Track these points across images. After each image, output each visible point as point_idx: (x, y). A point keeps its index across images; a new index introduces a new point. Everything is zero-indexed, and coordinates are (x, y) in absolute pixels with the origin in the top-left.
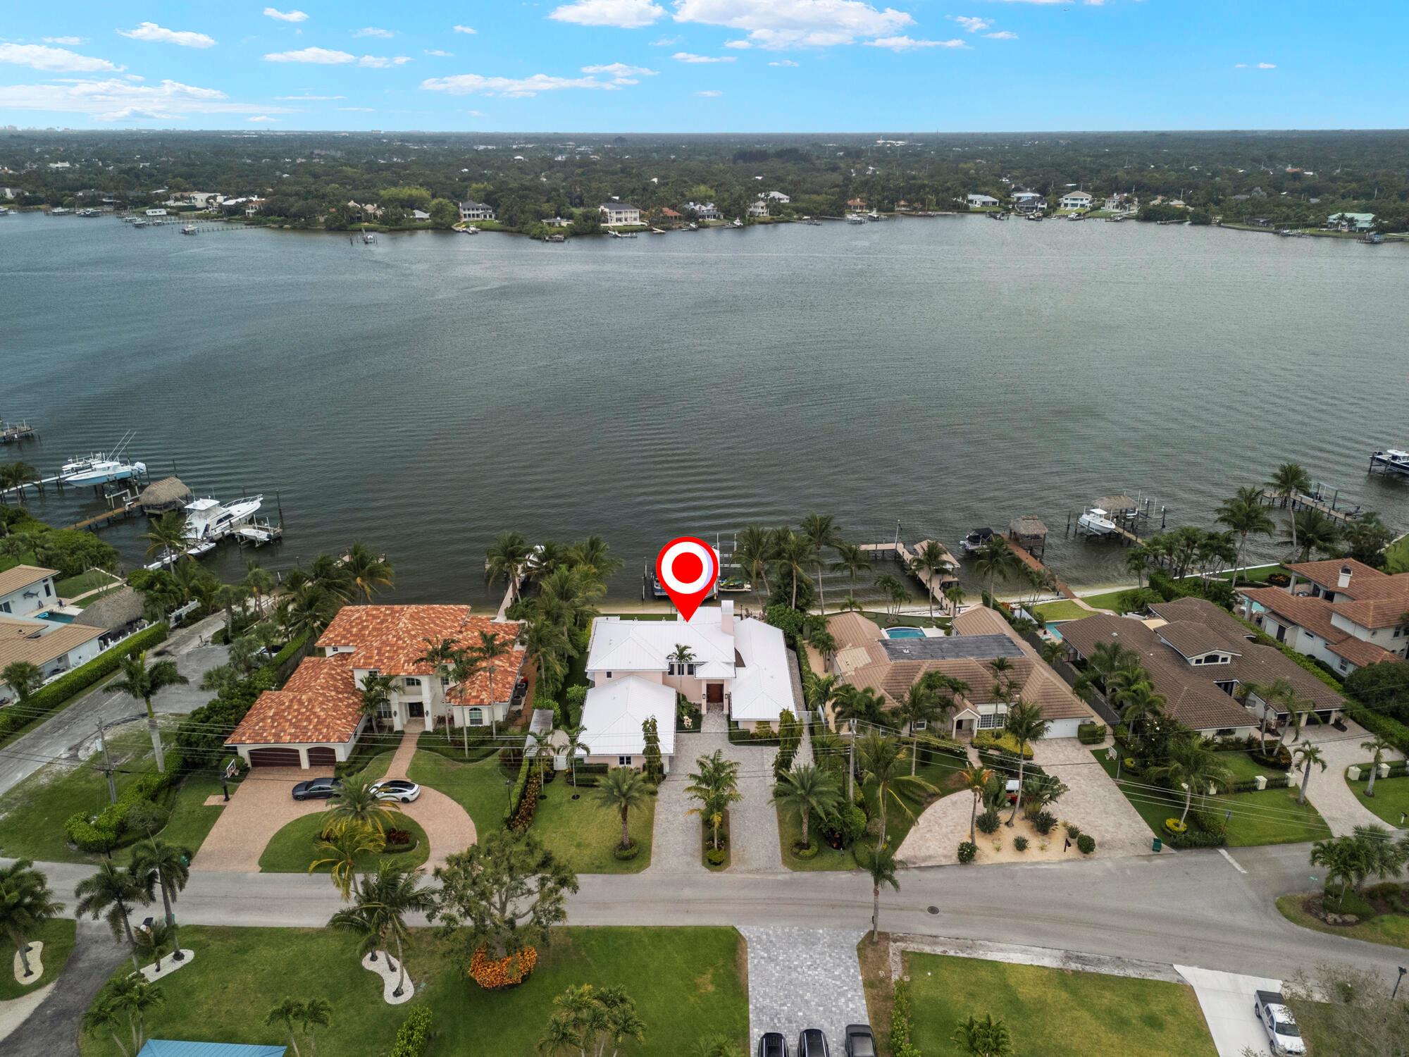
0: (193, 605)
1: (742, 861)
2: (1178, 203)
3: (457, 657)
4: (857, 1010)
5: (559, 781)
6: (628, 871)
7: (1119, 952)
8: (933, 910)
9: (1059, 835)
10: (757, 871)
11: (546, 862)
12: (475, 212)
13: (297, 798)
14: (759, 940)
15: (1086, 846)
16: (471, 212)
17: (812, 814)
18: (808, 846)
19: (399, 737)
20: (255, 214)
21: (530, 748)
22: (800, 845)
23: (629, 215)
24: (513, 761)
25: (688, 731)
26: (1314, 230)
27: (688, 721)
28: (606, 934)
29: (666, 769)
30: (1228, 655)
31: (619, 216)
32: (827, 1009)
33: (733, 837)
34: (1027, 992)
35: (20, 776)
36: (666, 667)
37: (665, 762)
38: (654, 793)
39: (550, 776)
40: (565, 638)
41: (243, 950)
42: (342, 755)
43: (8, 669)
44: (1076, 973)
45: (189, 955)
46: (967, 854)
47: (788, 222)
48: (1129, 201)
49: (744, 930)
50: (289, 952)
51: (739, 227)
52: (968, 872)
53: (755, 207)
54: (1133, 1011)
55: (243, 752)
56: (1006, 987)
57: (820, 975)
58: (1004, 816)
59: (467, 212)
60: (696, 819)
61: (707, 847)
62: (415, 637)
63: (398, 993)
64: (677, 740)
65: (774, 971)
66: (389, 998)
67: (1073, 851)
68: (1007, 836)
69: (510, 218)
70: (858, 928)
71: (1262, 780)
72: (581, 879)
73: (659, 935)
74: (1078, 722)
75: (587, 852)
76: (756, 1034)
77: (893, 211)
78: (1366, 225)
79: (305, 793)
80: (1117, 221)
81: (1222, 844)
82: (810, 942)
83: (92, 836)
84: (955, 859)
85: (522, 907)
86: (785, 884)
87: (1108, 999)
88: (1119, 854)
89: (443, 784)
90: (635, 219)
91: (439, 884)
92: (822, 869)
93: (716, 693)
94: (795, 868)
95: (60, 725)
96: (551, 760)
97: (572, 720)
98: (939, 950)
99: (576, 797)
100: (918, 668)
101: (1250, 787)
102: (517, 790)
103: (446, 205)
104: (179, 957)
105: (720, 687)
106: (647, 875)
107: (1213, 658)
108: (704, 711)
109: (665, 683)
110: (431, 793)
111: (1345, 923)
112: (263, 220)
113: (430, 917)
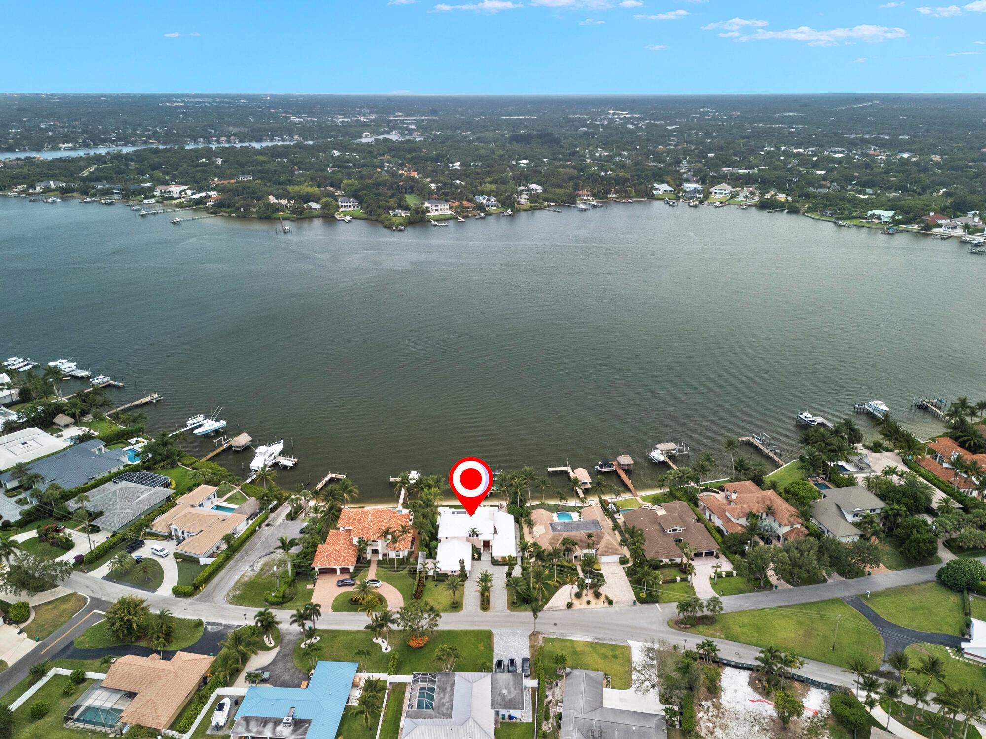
0: (275, 502)
1: (494, 608)
2: (782, 197)
3: (393, 533)
4: (527, 654)
5: (430, 580)
6: (456, 611)
7: (610, 636)
8: (555, 624)
9: (603, 598)
10: (498, 612)
11: (432, 609)
12: (348, 204)
13: (339, 586)
14: (498, 634)
15: (610, 602)
16: (346, 204)
17: (517, 592)
18: (516, 603)
19: (369, 562)
20: (213, 206)
21: (419, 567)
22: (513, 603)
23: (443, 207)
24: (413, 572)
25: (476, 560)
26: (856, 222)
27: (476, 556)
28: (450, 632)
29: (468, 575)
30: (681, 529)
31: (437, 208)
32: (518, 654)
33: (491, 600)
34: (579, 649)
35: (237, 578)
36: (468, 535)
37: (467, 572)
38: (463, 585)
39: (427, 578)
40: (430, 525)
41: (335, 637)
42: (351, 570)
43: (224, 536)
44: (596, 643)
45: (319, 638)
46: (570, 606)
47: (541, 209)
48: (753, 194)
49: (493, 631)
50: (349, 637)
51: (510, 215)
52: (570, 612)
53: (521, 198)
54: (610, 653)
55: (317, 569)
56: (573, 647)
57: (516, 644)
58: (584, 592)
59: (343, 204)
60: (479, 594)
61: (482, 604)
62: (374, 524)
63: (386, 649)
64: (472, 563)
65: (503, 643)
66: (383, 650)
67: (606, 604)
68: (585, 599)
69: (371, 211)
70: (530, 630)
71: (678, 579)
72: (442, 614)
73: (466, 633)
74: (619, 556)
75: (441, 605)
76: (495, 661)
77: (606, 198)
78: (887, 220)
79: (341, 584)
80: (743, 209)
81: (657, 601)
82: (514, 635)
83: (275, 600)
84: (566, 607)
85: (424, 623)
86: (508, 616)
87: (604, 650)
88: (621, 605)
89: (388, 580)
90: (447, 209)
91: (399, 616)
92: (521, 611)
93: (487, 544)
94: (511, 610)
95: (242, 557)
96: (427, 572)
97: (433, 556)
98: (555, 637)
99: (436, 586)
100: (561, 535)
101: (674, 581)
102: (416, 584)
103: (331, 202)
104: (316, 638)
105: (488, 542)
106: (461, 613)
107: (676, 530)
108: (482, 551)
109: (468, 541)
110: (385, 584)
111: (686, 628)
112: (218, 210)
113: (398, 626)
